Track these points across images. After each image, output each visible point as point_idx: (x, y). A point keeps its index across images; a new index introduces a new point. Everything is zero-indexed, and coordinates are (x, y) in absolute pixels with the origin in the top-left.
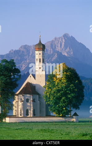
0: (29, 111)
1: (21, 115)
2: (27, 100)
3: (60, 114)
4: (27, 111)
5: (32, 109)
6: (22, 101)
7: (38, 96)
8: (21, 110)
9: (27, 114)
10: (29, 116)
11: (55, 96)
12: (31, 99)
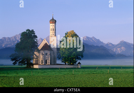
0: (47, 61)
1: (42, 63)
2: (46, 54)
3: (71, 63)
4: (46, 61)
5: (49, 60)
6: (43, 55)
7: (52, 51)
8: (42, 60)
9: (46, 63)
10: (47, 64)
11: (69, 51)
12: (49, 54)
